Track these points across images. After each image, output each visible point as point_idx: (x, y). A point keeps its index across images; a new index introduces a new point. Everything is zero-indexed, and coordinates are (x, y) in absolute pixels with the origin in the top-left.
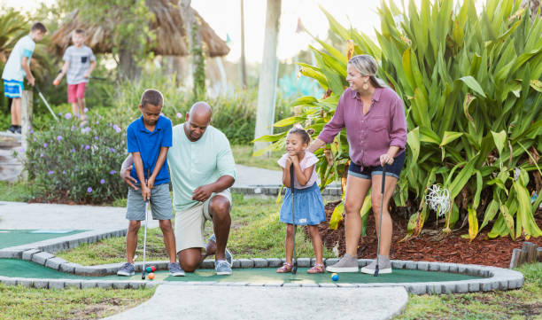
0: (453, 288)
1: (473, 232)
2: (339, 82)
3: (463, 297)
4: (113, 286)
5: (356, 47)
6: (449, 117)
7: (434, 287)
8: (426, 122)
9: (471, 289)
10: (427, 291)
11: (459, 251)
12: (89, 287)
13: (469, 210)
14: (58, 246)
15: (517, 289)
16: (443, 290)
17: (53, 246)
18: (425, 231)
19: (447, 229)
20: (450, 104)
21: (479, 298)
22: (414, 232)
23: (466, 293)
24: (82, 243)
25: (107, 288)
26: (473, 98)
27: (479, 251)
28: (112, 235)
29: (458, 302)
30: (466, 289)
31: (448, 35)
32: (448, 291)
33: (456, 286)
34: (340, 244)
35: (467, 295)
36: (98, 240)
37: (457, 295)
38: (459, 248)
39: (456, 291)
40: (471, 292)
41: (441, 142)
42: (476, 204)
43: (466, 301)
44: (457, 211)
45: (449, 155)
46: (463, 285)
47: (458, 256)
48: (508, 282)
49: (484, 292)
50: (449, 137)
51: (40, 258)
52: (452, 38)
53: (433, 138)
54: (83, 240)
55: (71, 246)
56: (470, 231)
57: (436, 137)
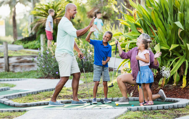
0: (150, 108)
1: (184, 85)
2: (134, 26)
3: (154, 112)
4: (14, 111)
5: (137, 12)
6: (174, 38)
7: (141, 108)
8: (165, 41)
9: (159, 108)
10: (138, 109)
11: (177, 93)
12: (6, 111)
13: (184, 76)
14: (15, 96)
15: (183, 107)
16: (145, 109)
17: (13, 96)
18: (167, 85)
19: (175, 84)
20: (173, 33)
21: (161, 112)
22: (161, 85)
23: (156, 110)
24: (29, 94)
25: (11, 112)
26: (182, 30)
27: (185, 93)
28: (46, 91)
29: (151, 114)
30: (156, 108)
31: (173, 5)
32: (147, 109)
33: (151, 108)
34: (134, 92)
35: (156, 111)
36: (38, 93)
37: (152, 111)
38: (177, 92)
39: (151, 109)
40: (159, 110)
41: (170, 48)
42: (186, 74)
43: (155, 113)
44: (179, 76)
45: (174, 54)
46: (155, 107)
47: (176, 95)
48: (178, 105)
49: (165, 109)
50: (173, 46)
51: (2, 101)
52: (175, 6)
53: (167, 47)
54: (29, 93)
55: (22, 96)
56: (183, 84)
57: (168, 47)
